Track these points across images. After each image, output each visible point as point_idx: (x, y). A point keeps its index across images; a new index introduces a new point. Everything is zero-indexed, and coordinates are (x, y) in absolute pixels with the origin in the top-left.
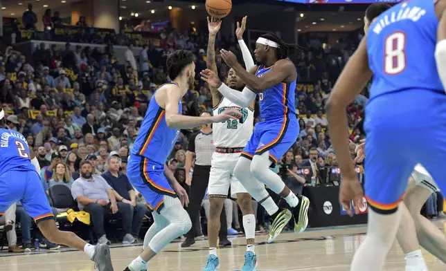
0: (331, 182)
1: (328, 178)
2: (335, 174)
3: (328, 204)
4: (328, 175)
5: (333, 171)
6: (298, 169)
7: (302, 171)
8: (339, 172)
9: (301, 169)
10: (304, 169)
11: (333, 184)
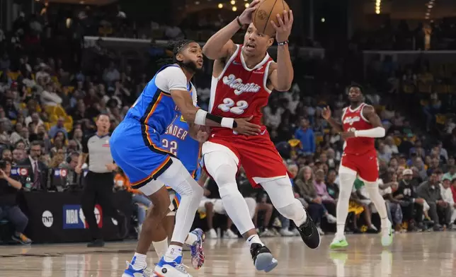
0: (53, 187)
1: (49, 182)
2: (59, 177)
3: (47, 214)
4: (49, 177)
5: (57, 173)
6: (12, 168)
7: (18, 170)
8: (64, 175)
9: (17, 169)
10: (21, 168)
11: (57, 190)
